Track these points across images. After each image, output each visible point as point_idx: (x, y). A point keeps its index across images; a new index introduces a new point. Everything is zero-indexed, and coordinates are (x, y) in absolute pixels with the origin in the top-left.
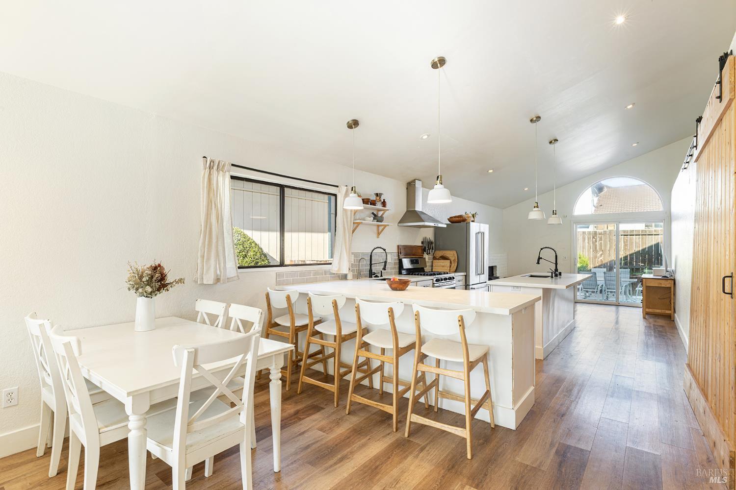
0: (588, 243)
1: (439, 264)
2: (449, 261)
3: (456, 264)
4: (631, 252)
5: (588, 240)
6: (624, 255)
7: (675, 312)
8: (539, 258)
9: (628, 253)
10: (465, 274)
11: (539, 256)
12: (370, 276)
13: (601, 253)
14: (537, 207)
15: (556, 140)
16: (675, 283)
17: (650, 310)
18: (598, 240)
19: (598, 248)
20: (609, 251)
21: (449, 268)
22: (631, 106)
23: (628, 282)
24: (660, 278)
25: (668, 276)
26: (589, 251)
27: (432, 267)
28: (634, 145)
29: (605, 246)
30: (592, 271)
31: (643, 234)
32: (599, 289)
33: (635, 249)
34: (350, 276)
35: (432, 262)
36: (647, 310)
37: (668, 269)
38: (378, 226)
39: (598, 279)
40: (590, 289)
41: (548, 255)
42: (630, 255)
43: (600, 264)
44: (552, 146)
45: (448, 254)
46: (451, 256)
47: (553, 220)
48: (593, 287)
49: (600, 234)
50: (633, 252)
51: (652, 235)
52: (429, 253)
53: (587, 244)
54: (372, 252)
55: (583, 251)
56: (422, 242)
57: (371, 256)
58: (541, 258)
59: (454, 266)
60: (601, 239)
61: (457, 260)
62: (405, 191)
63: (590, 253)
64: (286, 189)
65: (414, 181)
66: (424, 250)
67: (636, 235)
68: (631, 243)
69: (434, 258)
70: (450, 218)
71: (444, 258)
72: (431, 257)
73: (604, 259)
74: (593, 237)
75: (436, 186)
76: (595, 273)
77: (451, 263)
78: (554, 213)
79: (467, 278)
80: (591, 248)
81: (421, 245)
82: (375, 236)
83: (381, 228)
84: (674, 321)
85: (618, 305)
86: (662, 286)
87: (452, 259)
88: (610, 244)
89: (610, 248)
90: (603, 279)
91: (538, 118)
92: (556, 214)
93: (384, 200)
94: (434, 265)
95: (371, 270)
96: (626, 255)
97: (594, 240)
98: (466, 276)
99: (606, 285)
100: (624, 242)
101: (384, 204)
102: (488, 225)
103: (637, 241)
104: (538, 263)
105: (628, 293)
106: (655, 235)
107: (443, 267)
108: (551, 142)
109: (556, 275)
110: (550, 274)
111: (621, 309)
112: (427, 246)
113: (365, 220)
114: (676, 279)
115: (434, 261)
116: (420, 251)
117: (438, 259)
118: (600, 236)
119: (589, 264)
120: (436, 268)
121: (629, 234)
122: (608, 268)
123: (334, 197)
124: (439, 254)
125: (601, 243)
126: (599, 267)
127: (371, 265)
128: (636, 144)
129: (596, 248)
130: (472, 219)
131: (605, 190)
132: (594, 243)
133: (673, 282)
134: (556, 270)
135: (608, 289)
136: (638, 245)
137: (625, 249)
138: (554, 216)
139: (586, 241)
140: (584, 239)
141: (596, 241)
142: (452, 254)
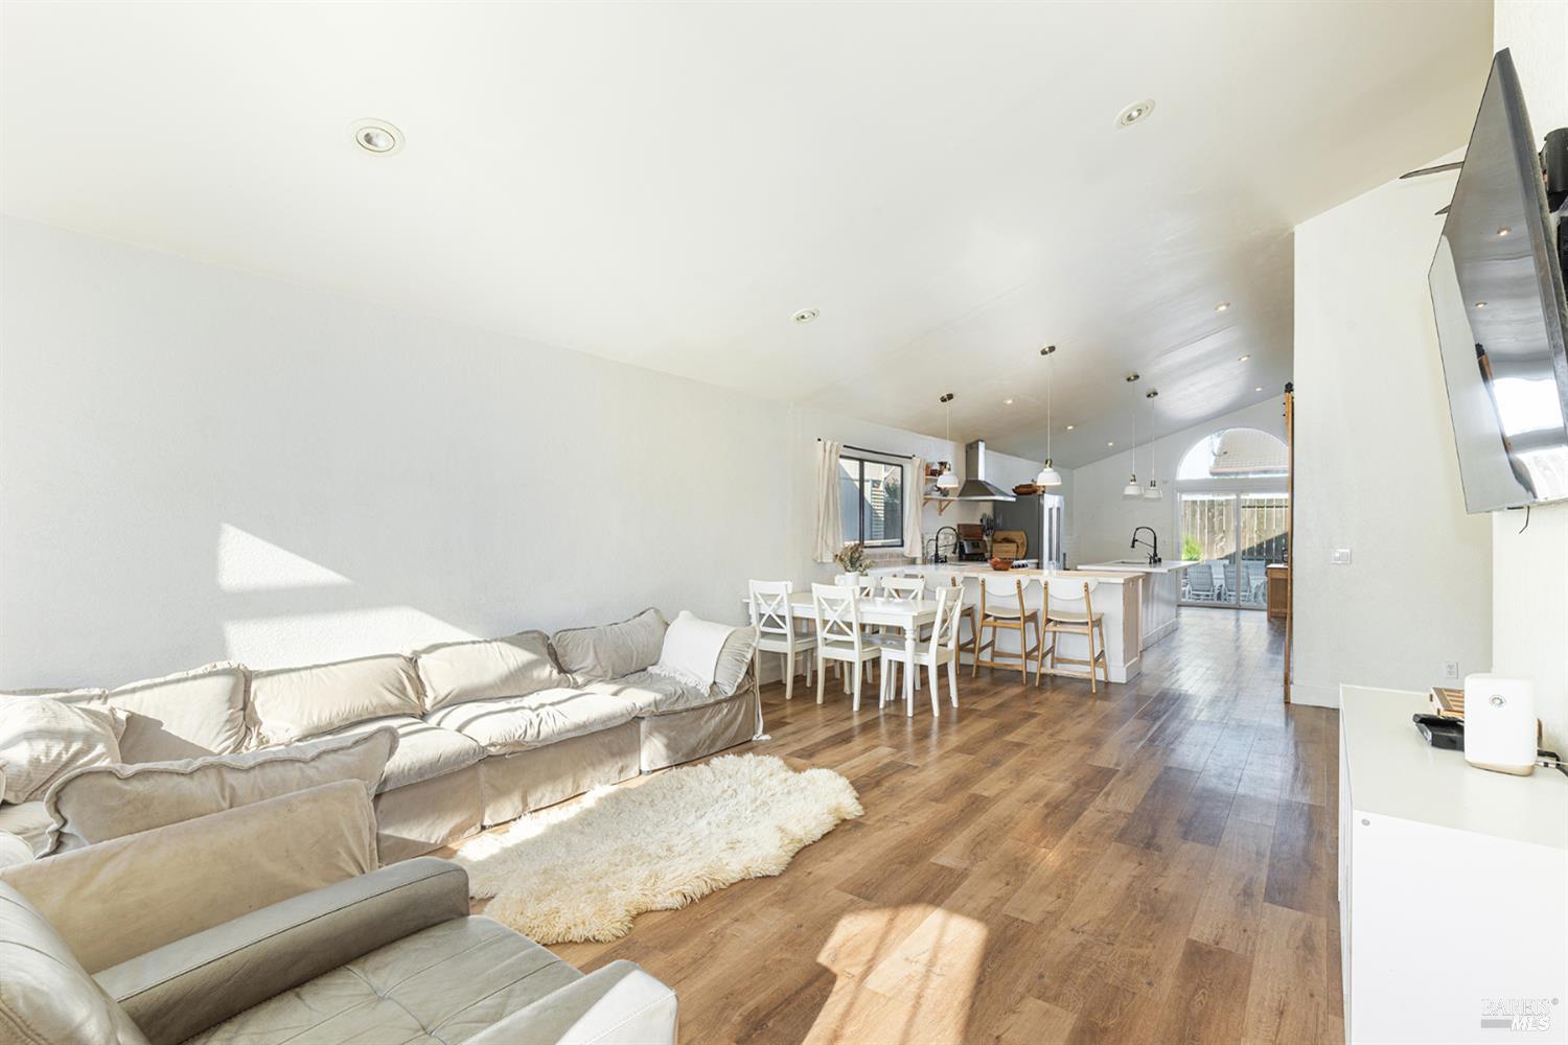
0: (1201, 519)
1: (1001, 549)
2: (1015, 545)
3: (1025, 548)
4: (1269, 538)
5: (1201, 515)
8: (1134, 541)
10: (1036, 561)
11: (1134, 538)
12: (936, 562)
13: (1221, 535)
14: (1135, 480)
15: (1155, 394)
17: (1277, 610)
18: (1216, 514)
19: (1216, 527)
21: (1016, 554)
22: (1246, 358)
26: (1201, 532)
27: (992, 552)
28: (1257, 389)
29: (1228, 523)
32: (1217, 592)
34: (919, 561)
36: (1273, 610)
38: (941, 501)
39: (1214, 576)
40: (1203, 590)
41: (1145, 537)
44: (1150, 399)
45: (1013, 535)
46: (1017, 538)
47: (1152, 493)
48: (1207, 587)
49: (1219, 505)
52: (990, 535)
53: (1199, 521)
54: (938, 533)
55: (1192, 532)
56: (982, 520)
57: (937, 538)
58: (1137, 541)
59: (1023, 551)
61: (1025, 543)
62: (964, 454)
63: (1204, 535)
64: (866, 463)
65: (977, 442)
66: (983, 531)
68: (1269, 520)
69: (994, 541)
70: (1017, 488)
71: (1008, 540)
74: (1209, 510)
75: (1045, 470)
77: (1017, 546)
78: (1153, 484)
80: (1204, 527)
81: (979, 523)
82: (937, 513)
83: (944, 504)
85: (1238, 608)
87: (1020, 542)
90: (1223, 576)
91: (1137, 377)
94: (995, 550)
95: (937, 554)
97: (1210, 514)
98: (1038, 564)
99: (1226, 585)
100: (1258, 518)
102: (1063, 497)
104: (1133, 546)
107: (1007, 552)
108: (1149, 396)
109: (1155, 562)
110: (1148, 561)
111: (1243, 613)
112: (989, 526)
115: (996, 544)
116: (980, 531)
117: (1000, 542)
118: (1220, 507)
119: (1201, 553)
120: (998, 553)
122: (1232, 559)
123: (899, 468)
124: (1000, 535)
125: (1222, 520)
127: (936, 550)
128: (1260, 389)
129: (1213, 527)
132: (1211, 519)
134: (1155, 555)
135: (1229, 591)
138: (1153, 488)
139: (1198, 516)
140: (1194, 515)
141: (1213, 517)
142: (1019, 536)
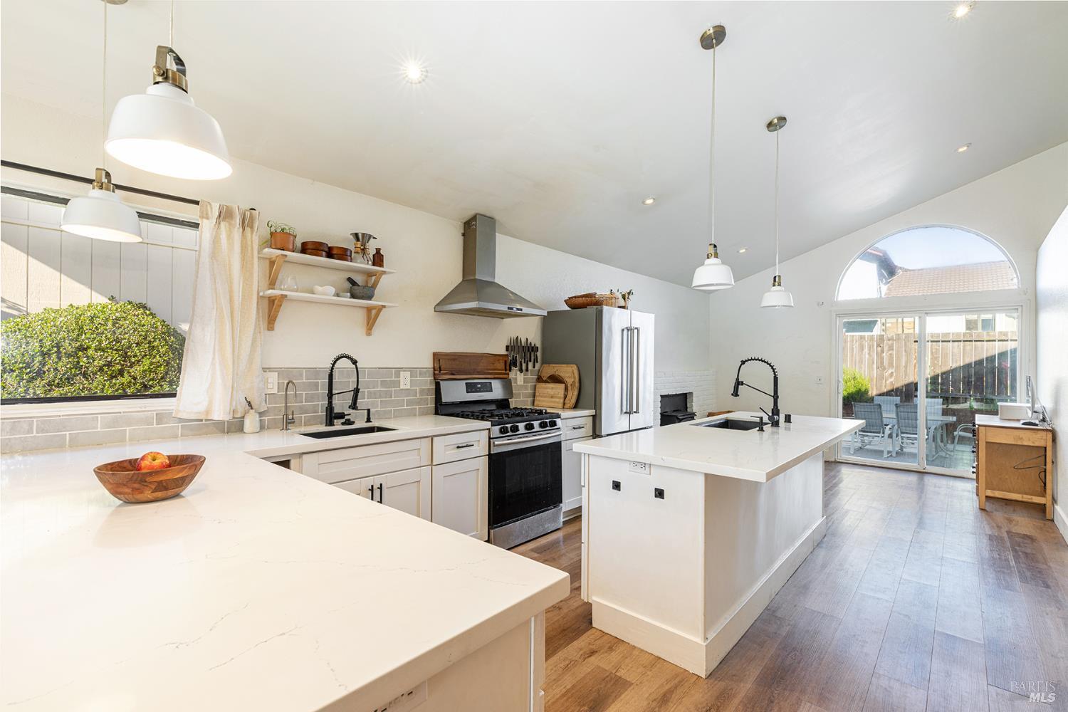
0: (869, 354)
1: (546, 391)
2: (564, 386)
3: (576, 393)
4: (944, 370)
5: (869, 349)
6: (932, 374)
7: (1054, 501)
8: (738, 383)
9: (939, 371)
10: (592, 412)
11: (738, 379)
12: (329, 423)
13: (892, 370)
15: (782, 119)
16: (1054, 440)
17: (997, 494)
18: (886, 349)
19: (886, 363)
20: (906, 367)
21: (562, 400)
23: (940, 423)
24: (1018, 425)
25: (1037, 422)
26: (870, 367)
27: (534, 396)
28: (961, 150)
29: (898, 358)
30: (875, 402)
31: (965, 339)
32: (888, 432)
33: (951, 364)
34: (251, 425)
35: (535, 386)
36: (989, 493)
37: (1036, 406)
38: (364, 308)
39: (884, 416)
40: (871, 432)
41: (758, 376)
42: (942, 374)
43: (889, 388)
45: (563, 370)
46: (567, 375)
47: (772, 298)
49: (889, 340)
50: (948, 368)
51: (983, 341)
52: (527, 370)
53: (867, 356)
54: (332, 368)
55: (860, 368)
56: (507, 347)
57: (331, 376)
58: (742, 384)
59: (573, 395)
60: (891, 348)
61: (577, 385)
63: (873, 370)
65: (475, 217)
66: (514, 363)
67: (953, 341)
68: (945, 355)
69: (539, 380)
70: (570, 298)
71: (555, 379)
72: (532, 377)
73: (896, 379)
74: (878, 345)
76: (880, 406)
77: (566, 389)
78: (777, 283)
79: (596, 420)
80: (873, 363)
81: (502, 352)
84: (1053, 520)
85: (922, 472)
86: (1026, 444)
87: (569, 381)
88: (907, 356)
89: (907, 362)
90: (894, 416)
92: (779, 285)
93: (378, 250)
94: (537, 394)
95: (330, 408)
96: (936, 374)
97: (879, 349)
98: (594, 417)
99: (899, 427)
100: (932, 353)
101: (378, 259)
102: (653, 315)
103: (956, 350)
104: (736, 394)
105: (939, 440)
106: (987, 341)
107: (552, 397)
108: (769, 125)
109: (775, 424)
112: (520, 356)
113: (313, 293)
114: (1058, 429)
115: (540, 385)
116: (501, 365)
117: (546, 382)
118: (890, 342)
119: (870, 389)
120: (541, 399)
121: (940, 339)
122: (903, 395)
124: (549, 370)
125: (891, 354)
126: (888, 393)
127: (330, 395)
128: (965, 148)
129: (882, 362)
130: (622, 303)
131: (900, 272)
132: (880, 355)
133: (1050, 435)
135: (902, 433)
136: (956, 358)
137: (933, 365)
138: (777, 288)
139: (866, 350)
140: (862, 348)
141: (883, 352)
142: (569, 372)
